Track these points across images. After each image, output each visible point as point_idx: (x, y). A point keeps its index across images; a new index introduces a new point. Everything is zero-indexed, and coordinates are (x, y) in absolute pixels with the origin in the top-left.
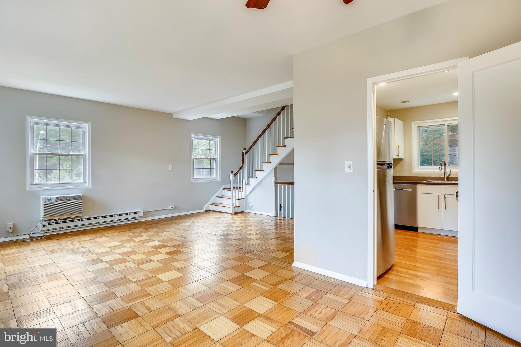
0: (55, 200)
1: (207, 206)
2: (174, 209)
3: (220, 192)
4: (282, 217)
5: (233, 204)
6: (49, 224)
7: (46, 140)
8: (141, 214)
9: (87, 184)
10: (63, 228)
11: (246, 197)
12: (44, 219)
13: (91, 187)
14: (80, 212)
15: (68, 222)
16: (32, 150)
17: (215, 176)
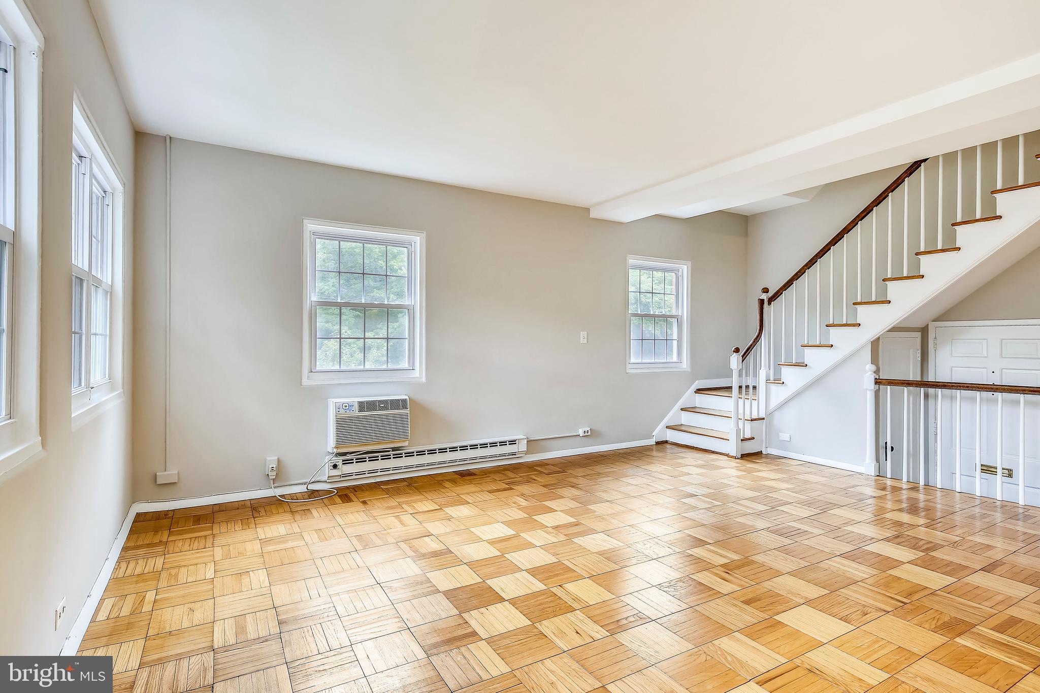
0: (356, 407)
1: (660, 432)
2: (592, 435)
3: (689, 398)
4: (905, 479)
5: (738, 431)
6: (346, 462)
7: (339, 273)
8: (523, 446)
9: (416, 374)
10: (370, 472)
11: (770, 414)
12: (335, 450)
13: (424, 380)
14: (406, 438)
15: (380, 458)
16: (312, 294)
17: (675, 359)
